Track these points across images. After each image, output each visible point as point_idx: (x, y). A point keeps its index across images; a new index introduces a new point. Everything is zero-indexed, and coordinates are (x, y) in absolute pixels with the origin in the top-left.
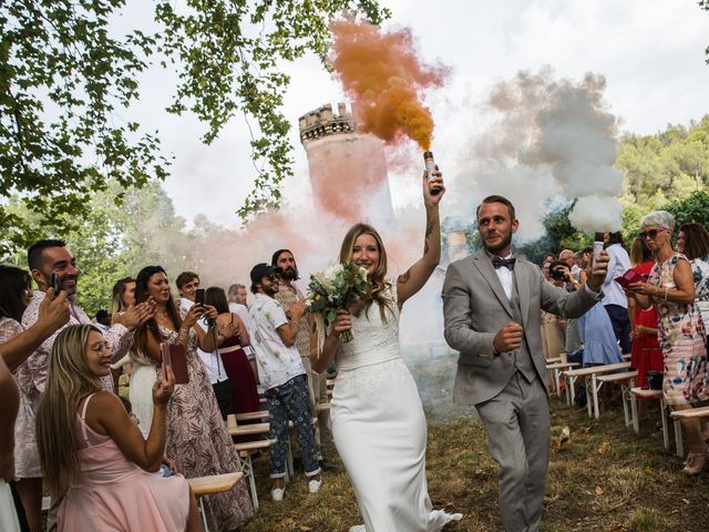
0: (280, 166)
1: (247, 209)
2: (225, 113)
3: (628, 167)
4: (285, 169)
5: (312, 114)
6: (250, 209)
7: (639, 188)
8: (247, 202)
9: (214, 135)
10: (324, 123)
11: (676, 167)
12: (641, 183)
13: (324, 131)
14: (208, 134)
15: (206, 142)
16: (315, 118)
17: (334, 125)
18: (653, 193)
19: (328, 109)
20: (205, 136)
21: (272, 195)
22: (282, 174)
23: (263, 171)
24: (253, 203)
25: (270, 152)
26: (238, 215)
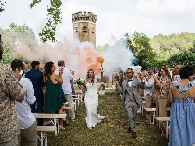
0: (56, 19)
1: (43, 33)
3: (160, 43)
4: (58, 20)
5: (76, 14)
6: (44, 33)
7: (162, 49)
8: (43, 30)
9: (34, 4)
10: (79, 16)
11: (173, 44)
12: (163, 47)
13: (79, 19)
14: (32, 4)
15: (30, 7)
16: (77, 15)
17: (82, 18)
18: (165, 51)
19: (81, 12)
20: (30, 4)
21: (52, 29)
22: (57, 22)
23: (50, 20)
24: (45, 31)
25: (53, 13)
26: (39, 35)
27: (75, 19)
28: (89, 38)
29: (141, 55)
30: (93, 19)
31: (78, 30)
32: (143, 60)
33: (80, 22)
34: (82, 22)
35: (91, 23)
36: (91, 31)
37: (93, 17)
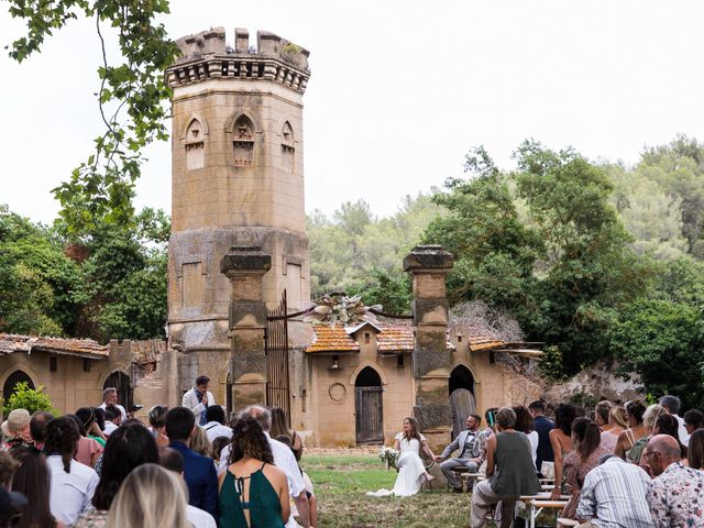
0: (146, 120)
1: (74, 188)
2: (60, 10)
4: (154, 126)
5: (190, 41)
6: (79, 189)
8: (76, 174)
9: (33, 46)
10: (207, 58)
13: (207, 72)
14: (23, 40)
15: (15, 55)
16: (194, 48)
17: (225, 64)
19: (218, 35)
20: (15, 44)
21: (124, 170)
22: (148, 135)
23: (115, 124)
24: (86, 179)
25: (132, 94)
26: (54, 194)
27: (187, 70)
28: (267, 181)
29: (567, 275)
30: (286, 72)
31: (201, 137)
32: (581, 308)
33: (212, 93)
34: (226, 93)
35: (276, 97)
36: (274, 142)
37: (288, 61)
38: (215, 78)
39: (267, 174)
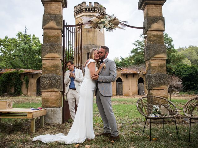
5: (79, 5)
17: (86, 9)
19: (85, 3)
27: (78, 11)
28: (96, 35)
30: (100, 11)
33: (83, 15)
37: (100, 8)
38: (84, 12)
39: (96, 33)
